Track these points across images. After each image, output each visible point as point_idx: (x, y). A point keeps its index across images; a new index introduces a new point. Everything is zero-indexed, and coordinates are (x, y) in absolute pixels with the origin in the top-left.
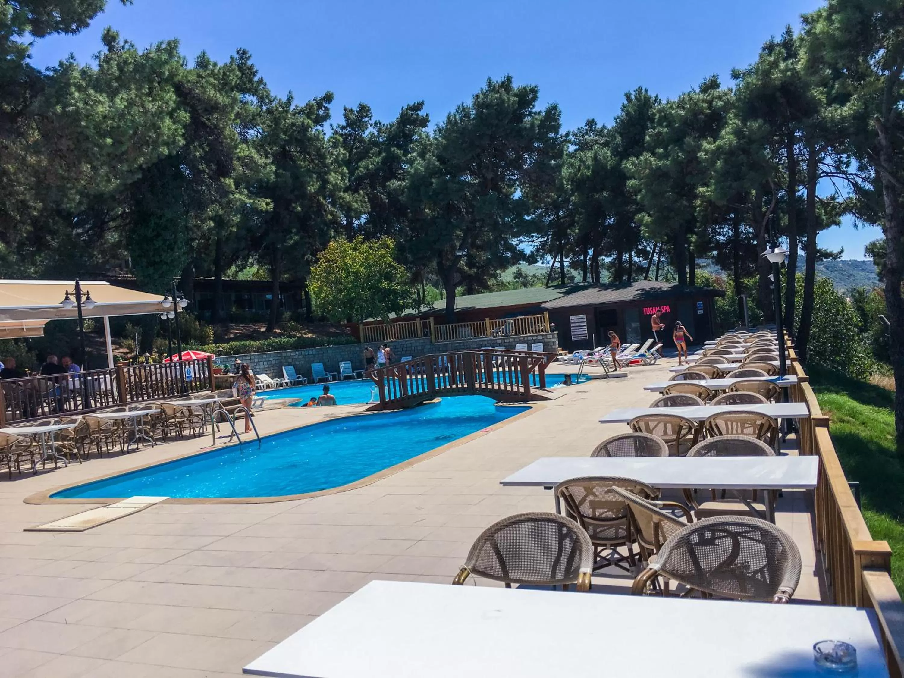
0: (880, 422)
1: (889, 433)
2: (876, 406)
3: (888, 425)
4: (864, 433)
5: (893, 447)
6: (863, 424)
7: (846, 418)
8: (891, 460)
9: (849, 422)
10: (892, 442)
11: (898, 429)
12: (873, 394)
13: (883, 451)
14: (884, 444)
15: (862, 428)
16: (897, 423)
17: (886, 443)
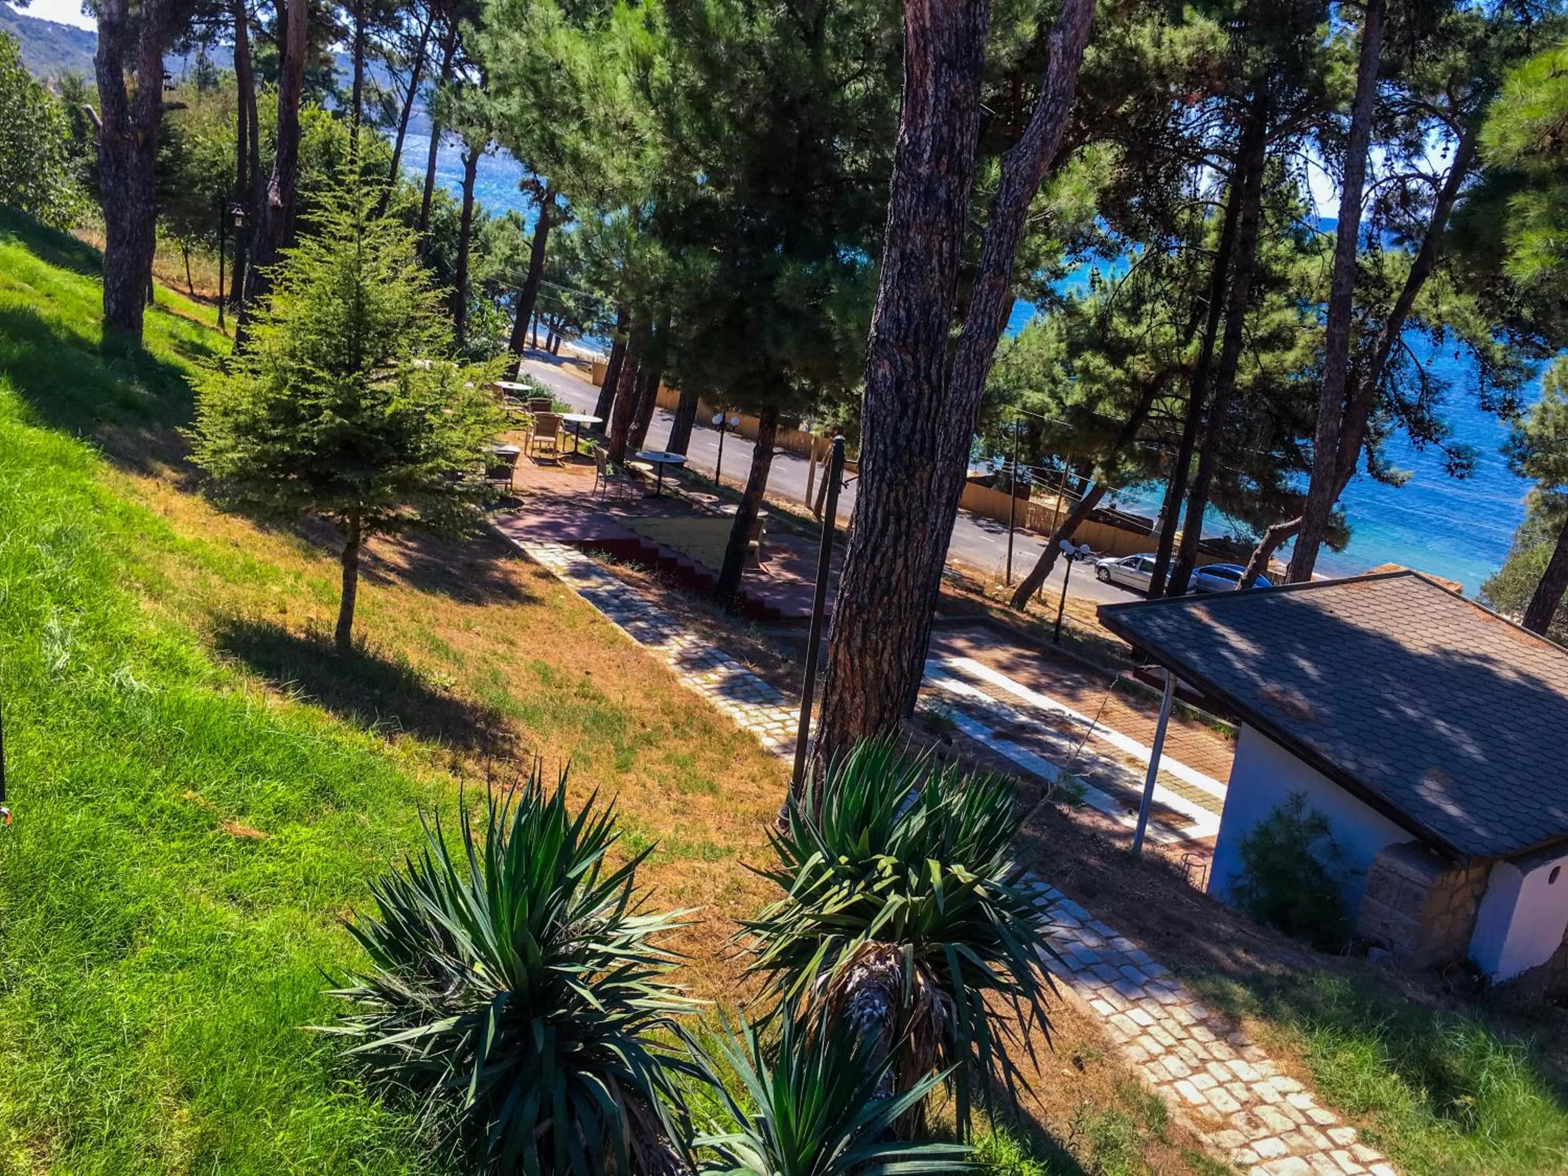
0: (79, 297)
1: (91, 315)
2: (76, 271)
3: (92, 302)
4: (46, 311)
5: (97, 338)
6: (48, 295)
7: (17, 284)
8: (90, 356)
9: (22, 290)
10: (95, 329)
11: (107, 310)
12: (79, 257)
13: (77, 341)
14: (81, 331)
15: (45, 302)
16: (106, 299)
17: (84, 329)
